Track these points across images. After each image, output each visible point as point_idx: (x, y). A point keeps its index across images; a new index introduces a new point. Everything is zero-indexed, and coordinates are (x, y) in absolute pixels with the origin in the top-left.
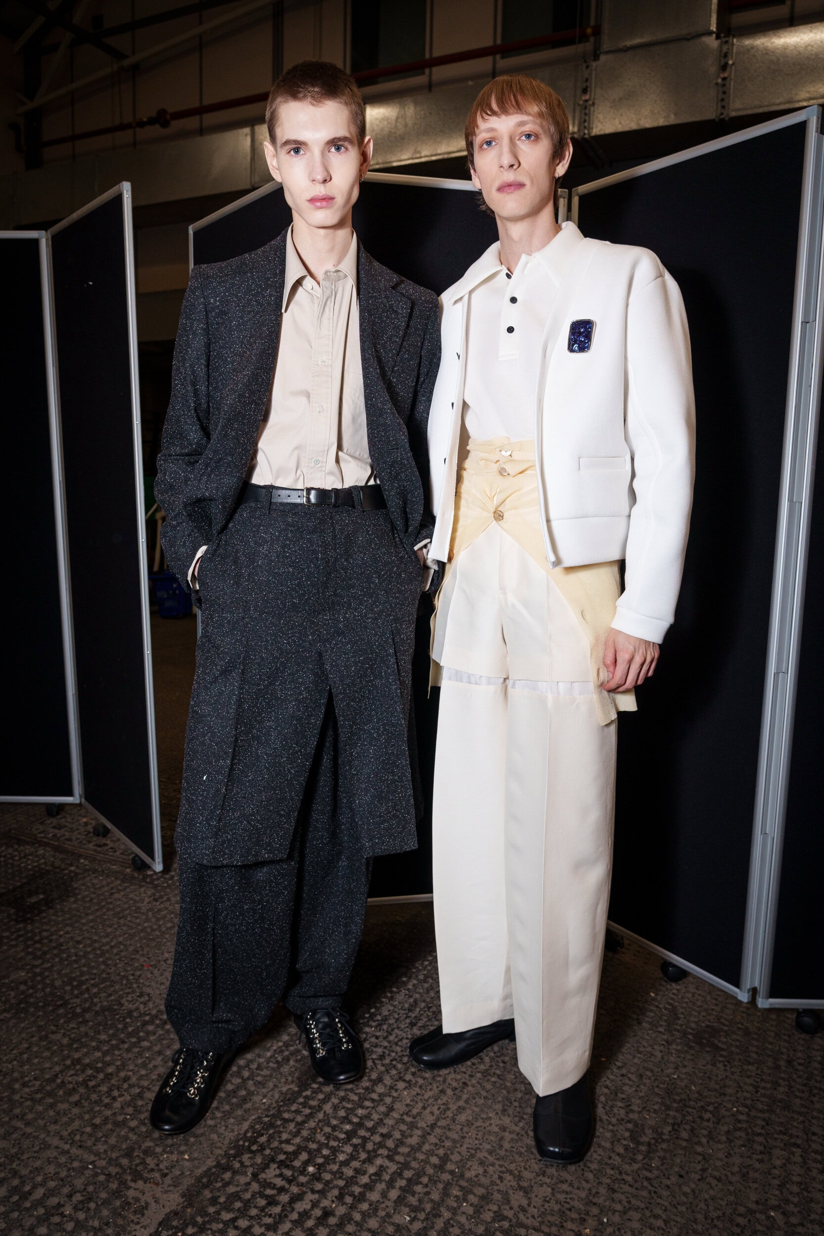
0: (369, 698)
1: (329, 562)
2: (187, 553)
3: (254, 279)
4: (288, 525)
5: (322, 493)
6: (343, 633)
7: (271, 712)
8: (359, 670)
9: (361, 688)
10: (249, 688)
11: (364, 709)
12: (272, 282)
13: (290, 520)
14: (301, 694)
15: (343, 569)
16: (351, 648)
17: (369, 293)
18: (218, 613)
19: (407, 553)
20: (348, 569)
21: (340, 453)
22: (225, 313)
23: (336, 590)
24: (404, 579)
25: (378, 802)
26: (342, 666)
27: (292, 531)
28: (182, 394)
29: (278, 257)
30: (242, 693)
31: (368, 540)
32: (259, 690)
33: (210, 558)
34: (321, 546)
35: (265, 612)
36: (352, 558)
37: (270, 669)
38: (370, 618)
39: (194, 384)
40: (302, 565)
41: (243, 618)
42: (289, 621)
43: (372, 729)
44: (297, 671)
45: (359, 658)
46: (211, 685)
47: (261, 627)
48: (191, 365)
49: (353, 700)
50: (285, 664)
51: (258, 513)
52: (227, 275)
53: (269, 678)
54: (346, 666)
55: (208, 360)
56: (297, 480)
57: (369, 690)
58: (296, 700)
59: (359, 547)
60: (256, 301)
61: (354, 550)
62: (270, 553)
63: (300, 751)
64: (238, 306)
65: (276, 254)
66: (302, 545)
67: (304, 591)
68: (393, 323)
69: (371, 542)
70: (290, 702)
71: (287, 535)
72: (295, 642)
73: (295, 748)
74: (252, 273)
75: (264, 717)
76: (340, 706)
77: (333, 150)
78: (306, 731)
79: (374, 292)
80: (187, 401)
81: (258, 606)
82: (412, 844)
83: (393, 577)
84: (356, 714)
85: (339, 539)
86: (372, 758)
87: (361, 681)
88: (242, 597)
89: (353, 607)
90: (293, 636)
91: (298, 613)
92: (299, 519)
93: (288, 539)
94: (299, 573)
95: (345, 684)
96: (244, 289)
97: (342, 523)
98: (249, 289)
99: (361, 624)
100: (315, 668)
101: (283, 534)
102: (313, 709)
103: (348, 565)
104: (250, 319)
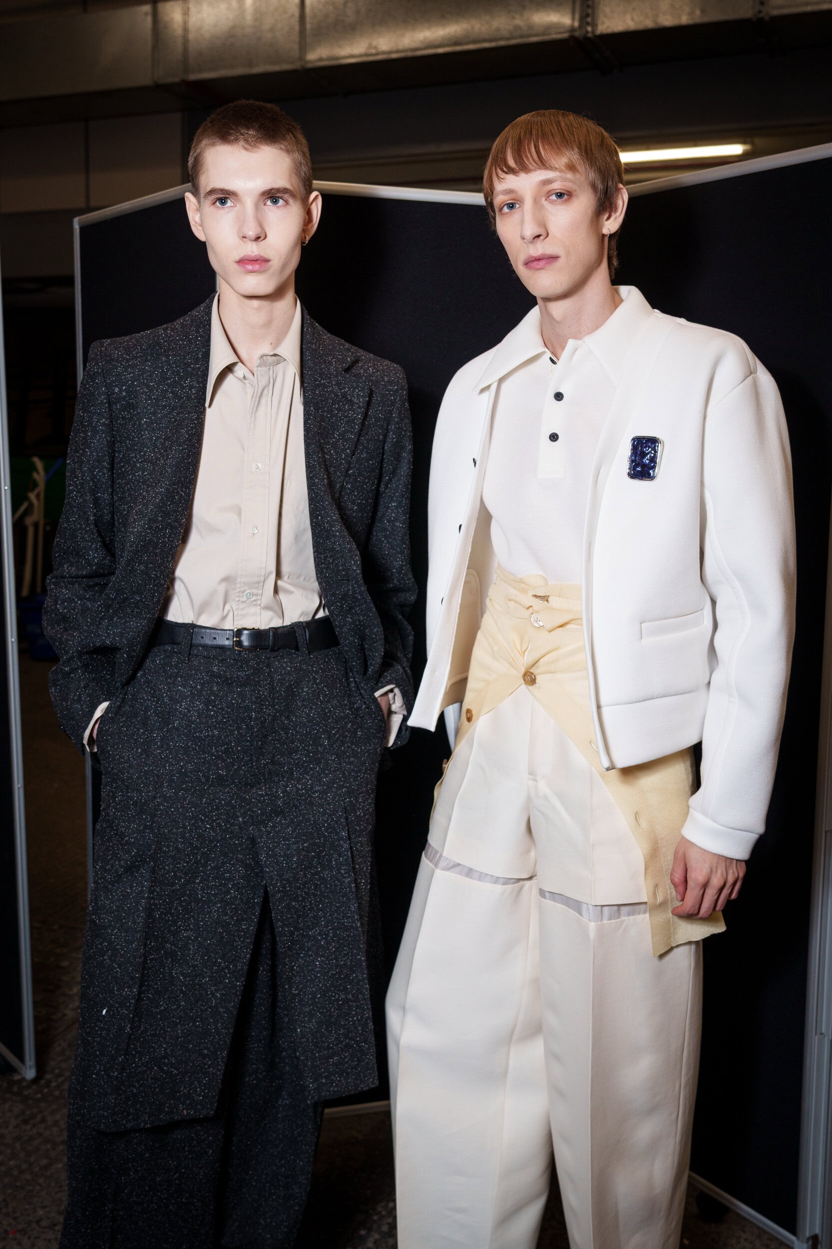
0: (315, 895)
1: (265, 722)
2: (82, 710)
3: (169, 364)
4: (213, 675)
5: (257, 634)
6: (282, 812)
8: (303, 860)
9: (306, 883)
10: (161, 889)
11: (309, 909)
12: (193, 369)
13: (215, 669)
14: (228, 892)
15: (283, 729)
16: (293, 832)
17: (316, 380)
18: (122, 791)
19: (365, 703)
20: (290, 729)
21: (280, 583)
22: (134, 407)
23: (274, 757)
24: (360, 738)
25: (327, 1029)
26: (281, 856)
27: (217, 683)
28: (79, 504)
29: (201, 336)
30: (153, 898)
31: (315, 691)
32: (173, 891)
33: (112, 718)
34: (255, 703)
35: (182, 789)
36: (295, 715)
38: (316, 791)
39: (93, 492)
40: (230, 725)
41: (155, 798)
42: (214, 800)
43: (319, 934)
44: (224, 863)
45: (303, 844)
46: (113, 885)
47: (177, 809)
48: (89, 469)
49: (295, 899)
50: (208, 855)
51: (175, 659)
52: (136, 358)
53: (185, 874)
54: (285, 855)
55: (112, 464)
56: (224, 618)
57: (316, 885)
58: (222, 901)
60: (173, 393)
61: (297, 704)
62: (189, 711)
63: (228, 967)
64: (150, 399)
65: (197, 332)
67: (233, 759)
68: (347, 416)
69: (319, 693)
70: (216, 903)
71: (211, 689)
72: (220, 826)
73: (220, 963)
74: (167, 356)
75: (180, 925)
76: (278, 908)
77: (269, 203)
78: (235, 941)
79: (322, 379)
80: (85, 513)
81: (173, 781)
82: (372, 1082)
84: (299, 917)
85: (278, 692)
86: (318, 972)
87: (305, 874)
88: (152, 770)
89: (296, 777)
90: (219, 819)
91: (226, 788)
92: (228, 667)
93: (213, 693)
94: (227, 736)
95: (284, 880)
96: (157, 377)
97: (282, 672)
98: (163, 378)
99: (306, 799)
100: (246, 859)
101: (206, 687)
102: (244, 911)
103: (289, 724)
104: (165, 416)
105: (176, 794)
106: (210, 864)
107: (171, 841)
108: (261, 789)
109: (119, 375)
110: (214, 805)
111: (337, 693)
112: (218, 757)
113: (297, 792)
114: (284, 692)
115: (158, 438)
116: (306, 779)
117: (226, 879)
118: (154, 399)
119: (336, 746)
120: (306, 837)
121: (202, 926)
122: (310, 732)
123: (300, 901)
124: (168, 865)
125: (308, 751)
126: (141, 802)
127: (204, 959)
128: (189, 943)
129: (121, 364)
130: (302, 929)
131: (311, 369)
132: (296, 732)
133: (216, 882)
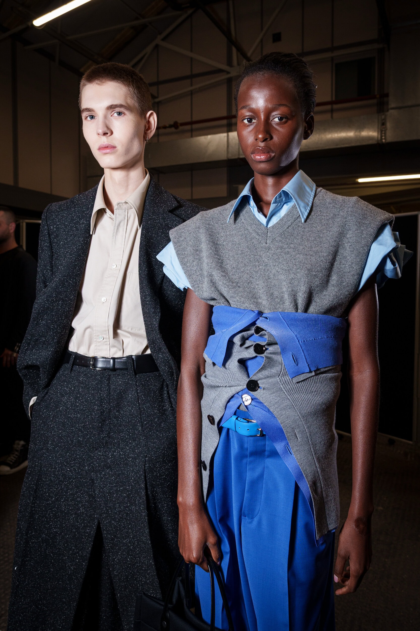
0: (127, 520)
7: (57, 521)
8: (119, 497)
9: (120, 512)
11: (123, 527)
12: (85, 214)
15: (115, 418)
17: (149, 216)
21: (120, 332)
23: (109, 433)
26: (107, 493)
36: (122, 410)
37: (56, 489)
41: (42, 449)
42: (73, 454)
43: (130, 542)
44: (77, 492)
45: (120, 488)
51: (65, 372)
52: (63, 210)
53: (56, 495)
56: (88, 350)
57: (127, 513)
58: (76, 514)
59: (128, 402)
60: (76, 227)
61: (124, 404)
62: (67, 402)
64: (65, 231)
66: (87, 398)
67: (88, 432)
69: (138, 398)
70: (72, 515)
72: (76, 470)
73: (74, 550)
74: (75, 208)
75: (52, 525)
77: (115, 115)
78: (82, 538)
81: (54, 441)
83: (154, 426)
85: (113, 395)
87: (119, 506)
88: (45, 433)
89: (121, 447)
90: (74, 466)
91: (82, 449)
92: (87, 378)
93: (79, 393)
94: (84, 418)
95: (108, 507)
96: (69, 219)
97: (116, 384)
98: (72, 220)
99: (124, 461)
100: (89, 491)
101: (76, 389)
102: (88, 521)
103: (119, 415)
104: (71, 240)
105: (54, 448)
106: (69, 492)
107: (47, 476)
108: (100, 451)
109: (54, 219)
110: (72, 458)
111: (151, 399)
112: (80, 430)
113: (120, 456)
114: (116, 396)
115: (67, 252)
116: (126, 448)
117: (78, 502)
118: (67, 231)
119: (146, 431)
120: (122, 484)
121: (64, 526)
122: (131, 421)
123: (117, 521)
124: (45, 489)
125: (129, 432)
126: (34, 450)
127: (64, 545)
128: (57, 536)
129: (55, 214)
130: (119, 538)
131: (147, 210)
132: (123, 420)
133: (72, 503)
